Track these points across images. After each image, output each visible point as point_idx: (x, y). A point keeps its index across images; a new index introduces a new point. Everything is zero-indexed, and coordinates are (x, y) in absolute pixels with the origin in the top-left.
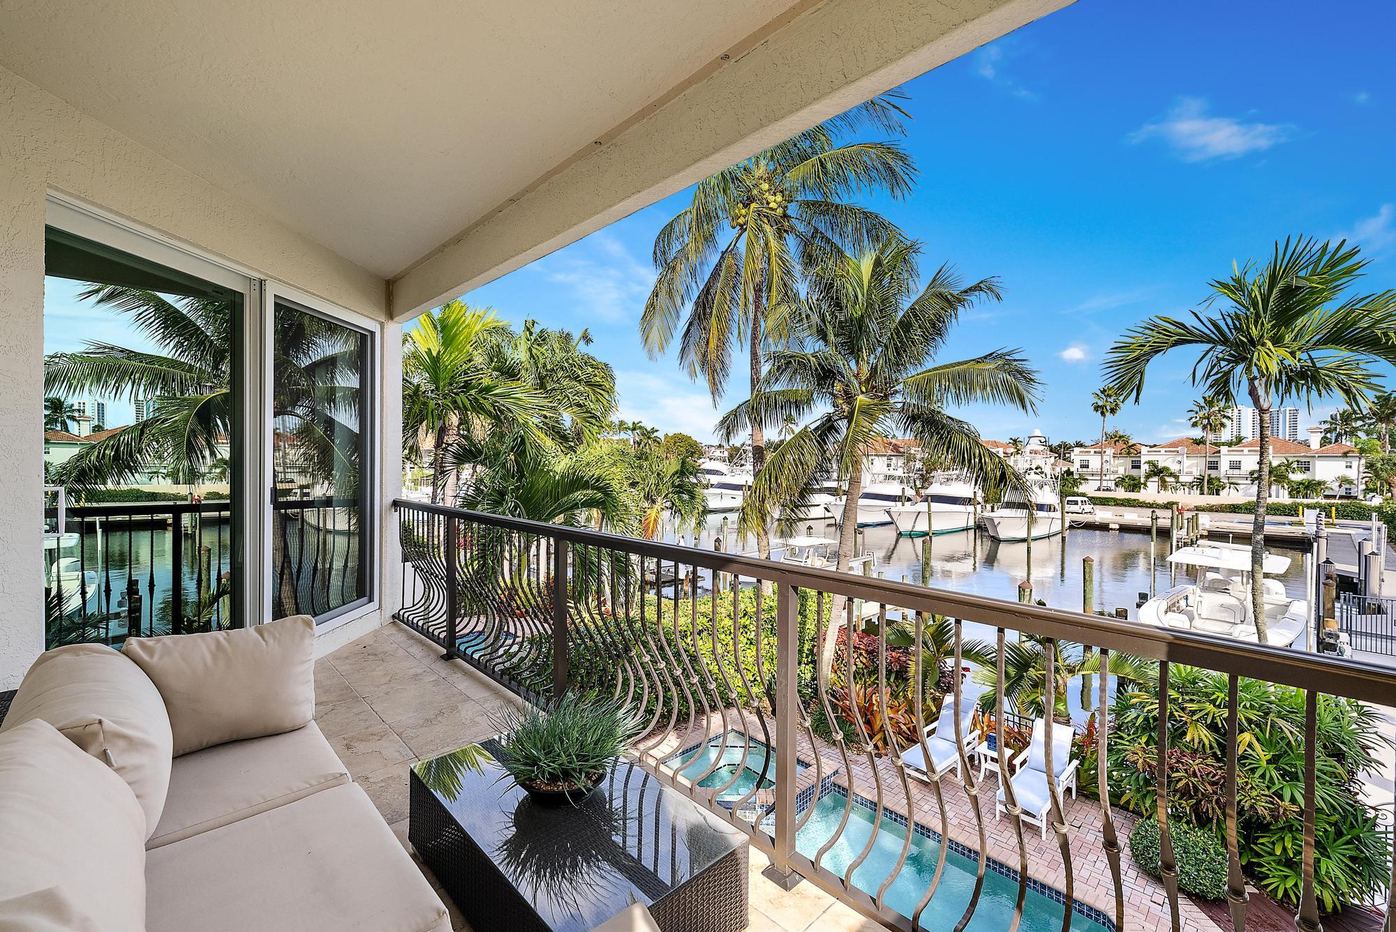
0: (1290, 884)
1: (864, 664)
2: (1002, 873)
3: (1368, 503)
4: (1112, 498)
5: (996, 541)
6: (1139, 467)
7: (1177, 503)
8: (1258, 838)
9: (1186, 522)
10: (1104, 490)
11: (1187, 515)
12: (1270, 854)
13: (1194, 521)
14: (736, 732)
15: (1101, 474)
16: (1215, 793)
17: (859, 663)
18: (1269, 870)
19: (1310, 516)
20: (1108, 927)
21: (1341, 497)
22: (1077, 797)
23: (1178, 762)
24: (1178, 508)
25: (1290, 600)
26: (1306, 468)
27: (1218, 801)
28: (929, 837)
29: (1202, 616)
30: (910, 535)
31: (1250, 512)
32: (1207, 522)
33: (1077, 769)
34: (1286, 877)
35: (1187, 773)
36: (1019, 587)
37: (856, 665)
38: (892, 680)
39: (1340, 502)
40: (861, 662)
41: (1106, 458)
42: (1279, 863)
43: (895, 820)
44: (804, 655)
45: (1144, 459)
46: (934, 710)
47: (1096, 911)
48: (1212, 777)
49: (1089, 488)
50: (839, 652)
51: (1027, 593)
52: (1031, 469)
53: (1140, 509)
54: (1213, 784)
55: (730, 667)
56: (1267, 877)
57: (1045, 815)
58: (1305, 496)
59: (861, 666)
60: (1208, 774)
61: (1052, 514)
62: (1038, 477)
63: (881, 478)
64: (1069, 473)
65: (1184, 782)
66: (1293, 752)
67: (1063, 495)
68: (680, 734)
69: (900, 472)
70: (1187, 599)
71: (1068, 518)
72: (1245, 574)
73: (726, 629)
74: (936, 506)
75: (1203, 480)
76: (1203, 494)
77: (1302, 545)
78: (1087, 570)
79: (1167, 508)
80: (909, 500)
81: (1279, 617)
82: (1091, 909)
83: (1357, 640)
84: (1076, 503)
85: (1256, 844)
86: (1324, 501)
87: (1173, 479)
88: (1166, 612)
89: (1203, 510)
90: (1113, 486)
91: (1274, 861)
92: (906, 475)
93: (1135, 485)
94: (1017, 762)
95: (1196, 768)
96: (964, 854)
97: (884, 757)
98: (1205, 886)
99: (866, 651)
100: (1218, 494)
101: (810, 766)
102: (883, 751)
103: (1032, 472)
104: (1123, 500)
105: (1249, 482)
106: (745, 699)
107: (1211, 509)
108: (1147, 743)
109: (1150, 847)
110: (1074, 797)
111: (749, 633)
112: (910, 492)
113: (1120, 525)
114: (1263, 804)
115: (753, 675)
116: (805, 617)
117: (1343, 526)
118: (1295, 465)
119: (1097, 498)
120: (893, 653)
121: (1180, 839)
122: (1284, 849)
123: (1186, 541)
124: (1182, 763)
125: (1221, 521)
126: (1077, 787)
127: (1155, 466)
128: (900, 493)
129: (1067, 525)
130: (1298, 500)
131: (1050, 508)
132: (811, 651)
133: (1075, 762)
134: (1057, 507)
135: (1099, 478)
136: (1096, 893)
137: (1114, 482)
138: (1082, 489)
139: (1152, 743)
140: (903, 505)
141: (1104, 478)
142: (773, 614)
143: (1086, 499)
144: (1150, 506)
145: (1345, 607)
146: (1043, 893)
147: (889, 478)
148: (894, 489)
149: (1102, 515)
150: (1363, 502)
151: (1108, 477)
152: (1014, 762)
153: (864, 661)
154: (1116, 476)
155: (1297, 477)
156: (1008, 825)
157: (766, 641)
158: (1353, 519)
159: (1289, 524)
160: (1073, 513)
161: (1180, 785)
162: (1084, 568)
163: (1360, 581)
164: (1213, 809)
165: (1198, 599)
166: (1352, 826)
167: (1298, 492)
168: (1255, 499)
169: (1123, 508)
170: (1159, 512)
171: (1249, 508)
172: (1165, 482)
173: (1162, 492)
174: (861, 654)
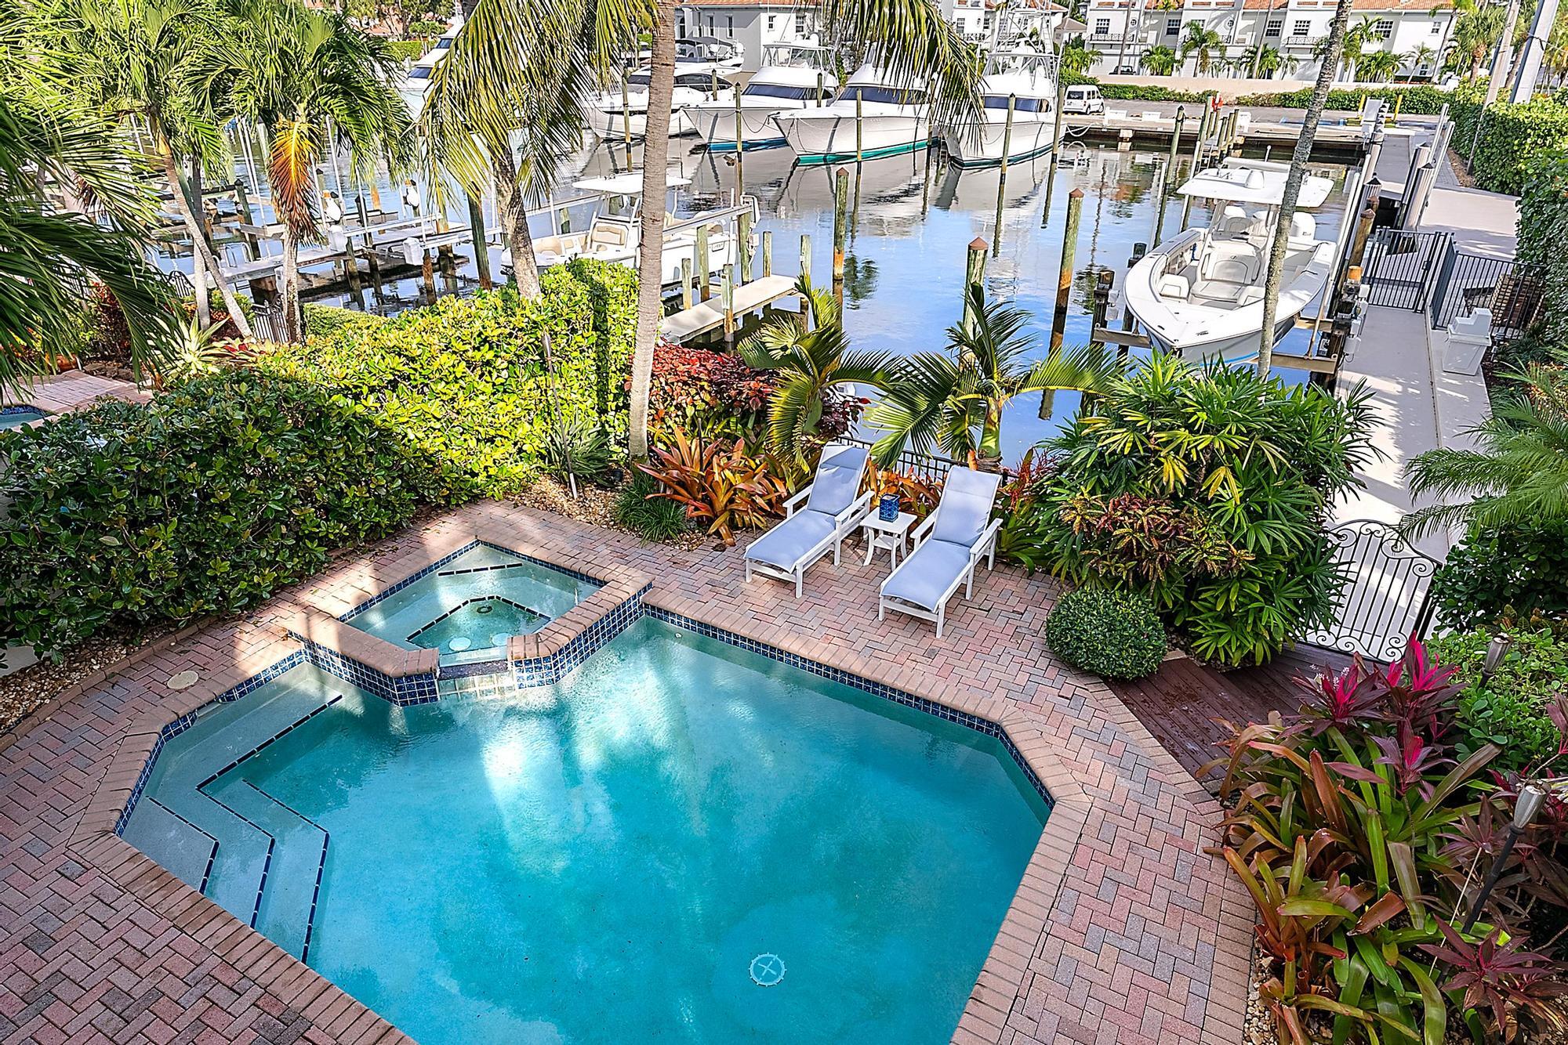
0: (1223, 642)
1: (707, 403)
2: (877, 693)
3: (1440, 88)
4: (1132, 87)
5: (957, 163)
6: (1176, 32)
7: (1214, 94)
8: (1200, 593)
9: (1220, 123)
10: (1122, 73)
11: (1224, 112)
12: (1210, 610)
13: (1230, 121)
14: (486, 544)
15: (1123, 44)
16: (1161, 549)
17: (699, 403)
18: (1204, 629)
19: (1369, 112)
20: (1001, 738)
21: (1415, 79)
22: (994, 566)
23: (1124, 514)
24: (1214, 101)
25: (1316, 243)
26: (1386, 31)
27: (1162, 559)
28: (781, 659)
29: (1207, 277)
30: (825, 159)
31: (1303, 106)
32: (1246, 123)
33: (999, 533)
34: (1221, 634)
35: (1132, 527)
36: (970, 247)
37: (695, 406)
38: (750, 426)
39: (1410, 86)
40: (703, 401)
41: (1134, 15)
42: (1216, 619)
43: (735, 643)
44: (611, 397)
45: (1186, 18)
46: (806, 469)
47: (988, 722)
48: (1163, 529)
49: (1102, 71)
50: (666, 388)
51: (980, 257)
52: (1022, 36)
53: (1165, 103)
54: (1159, 538)
55: (467, 436)
56: (1200, 636)
57: (942, 607)
58: (1373, 80)
59: (701, 406)
60: (1159, 525)
61: (1042, 116)
62: (1030, 51)
63: (784, 54)
64: (1079, 43)
65: (1127, 540)
66: (1268, 484)
67: (1062, 82)
68: (383, 561)
69: (813, 43)
70: (1194, 250)
71: (1067, 121)
72: (1273, 207)
73: (445, 372)
74: (870, 108)
75: (1256, 53)
76: (1251, 77)
77: (1350, 154)
78: (1073, 211)
79: (1201, 102)
80: (827, 95)
81: (1299, 268)
82: (982, 721)
83: (1378, 290)
84: (1080, 95)
85: (1196, 600)
86: (1392, 86)
87: (1218, 54)
88: (1163, 273)
89: (1246, 104)
90: (1134, 63)
91: (1211, 617)
92: (823, 48)
93: (1166, 66)
94: (916, 535)
95: (1145, 520)
96: (828, 676)
97: (729, 548)
98: (1125, 666)
99: (710, 382)
100: (1269, 77)
101: (606, 583)
102: (729, 540)
103: (1022, 40)
104: (1146, 89)
105: (1311, 56)
106: (506, 483)
107: (1257, 102)
108: (1092, 493)
109: (1069, 629)
110: (990, 569)
111: (495, 374)
112: (831, 82)
113: (1135, 131)
114: (1215, 557)
115: (515, 444)
116: (606, 332)
117: (1404, 124)
118: (1373, 29)
119: (1111, 87)
120: (752, 383)
121: (1108, 614)
122: (1227, 603)
123: (1214, 154)
124: (1129, 515)
125: (1264, 121)
126: (996, 555)
127: (1198, 30)
128: (815, 84)
129: (1062, 133)
130: (1363, 85)
131: (1041, 106)
132: (620, 388)
133: (998, 522)
134: (1051, 104)
135: (1119, 52)
136: (993, 699)
137: (1138, 58)
138: (1092, 72)
139: (1098, 490)
140: (819, 106)
141: (1126, 51)
142: (539, 334)
143: (1095, 88)
144: (1179, 98)
145: (1377, 246)
146: (926, 710)
147: (797, 54)
148: (804, 76)
149: (1114, 116)
150: (1436, 87)
151: (1131, 51)
152: (912, 536)
153: (708, 398)
154: (1143, 48)
155: (1370, 48)
156: (894, 624)
157: (531, 384)
158: (1417, 113)
159: (1345, 124)
160: (1073, 113)
161: (1121, 545)
162: (1069, 208)
163: (1402, 205)
164: (1155, 570)
165: (1207, 251)
166: (1308, 563)
167: (1367, 72)
168: (1313, 84)
169: (1144, 103)
170: (1187, 110)
171: (1302, 101)
172: (1207, 56)
173: (1199, 75)
174: (702, 388)
